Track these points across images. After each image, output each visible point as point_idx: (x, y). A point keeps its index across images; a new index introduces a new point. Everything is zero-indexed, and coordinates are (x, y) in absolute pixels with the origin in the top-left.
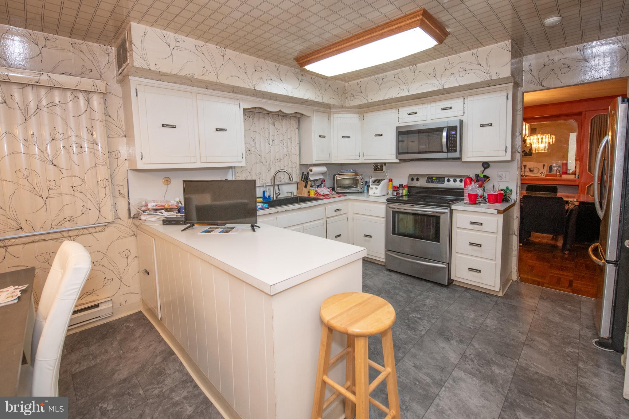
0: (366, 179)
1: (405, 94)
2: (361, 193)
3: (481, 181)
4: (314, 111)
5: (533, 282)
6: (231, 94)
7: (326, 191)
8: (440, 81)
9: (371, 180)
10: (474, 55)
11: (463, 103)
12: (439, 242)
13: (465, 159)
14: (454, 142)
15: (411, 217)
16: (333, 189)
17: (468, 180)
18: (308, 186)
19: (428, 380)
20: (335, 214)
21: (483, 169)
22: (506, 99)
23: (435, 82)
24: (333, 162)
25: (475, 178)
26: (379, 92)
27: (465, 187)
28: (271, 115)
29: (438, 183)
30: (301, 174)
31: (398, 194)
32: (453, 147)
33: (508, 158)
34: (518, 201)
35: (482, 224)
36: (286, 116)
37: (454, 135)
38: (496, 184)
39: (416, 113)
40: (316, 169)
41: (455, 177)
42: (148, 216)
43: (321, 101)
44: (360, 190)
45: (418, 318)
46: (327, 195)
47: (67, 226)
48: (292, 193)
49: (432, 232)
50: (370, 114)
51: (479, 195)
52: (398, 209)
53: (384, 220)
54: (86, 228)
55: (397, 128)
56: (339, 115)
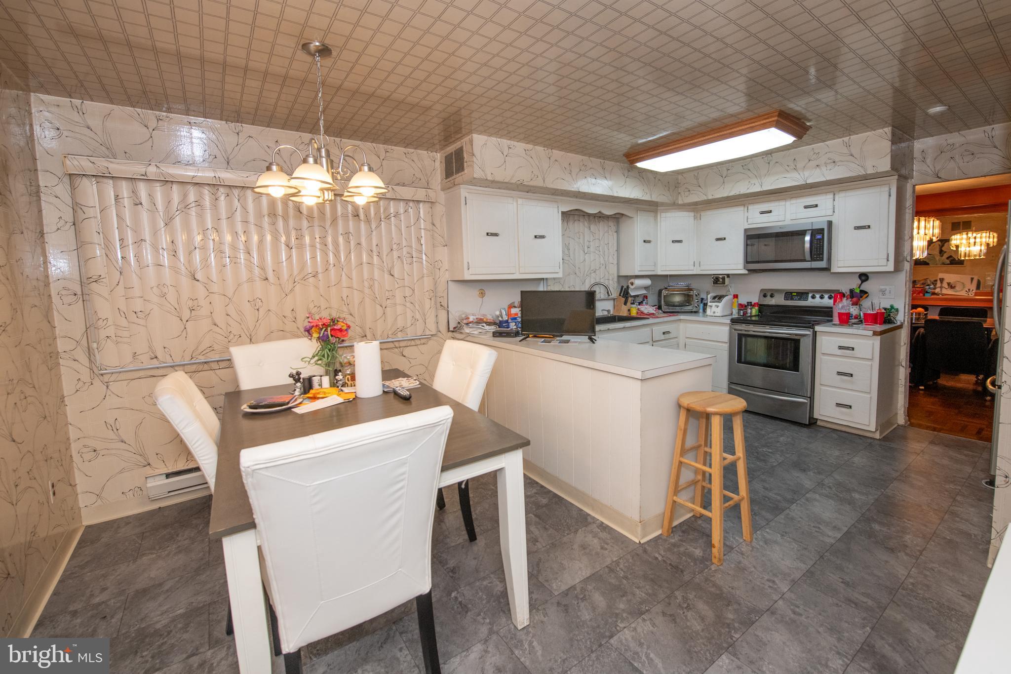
0: (703, 296)
1: (756, 189)
2: (695, 312)
3: (856, 297)
4: (638, 210)
5: (927, 428)
6: (552, 197)
7: (652, 310)
8: (801, 174)
9: (709, 296)
10: (845, 144)
11: (832, 200)
12: (797, 370)
13: (835, 269)
14: (820, 249)
15: (763, 341)
16: (660, 308)
17: (837, 295)
18: (629, 304)
19: (779, 498)
20: (663, 337)
21: (860, 282)
22: (887, 196)
23: (795, 175)
24: (660, 273)
25: (848, 293)
26: (723, 186)
27: (834, 304)
28: (586, 217)
29: (799, 300)
30: (620, 288)
31: (745, 314)
32: (819, 255)
33: (890, 267)
34: (906, 323)
35: (853, 349)
36: (604, 217)
37: (820, 239)
38: (876, 302)
39: (771, 212)
40: (638, 282)
41: (822, 293)
42: (471, 330)
43: (650, 199)
44: (695, 310)
45: (769, 452)
46: (653, 314)
47: (400, 336)
48: (608, 311)
49: (789, 359)
50: (709, 213)
51: (854, 315)
52: (746, 331)
53: (726, 346)
54: (413, 339)
55: (746, 230)
56: (669, 214)
